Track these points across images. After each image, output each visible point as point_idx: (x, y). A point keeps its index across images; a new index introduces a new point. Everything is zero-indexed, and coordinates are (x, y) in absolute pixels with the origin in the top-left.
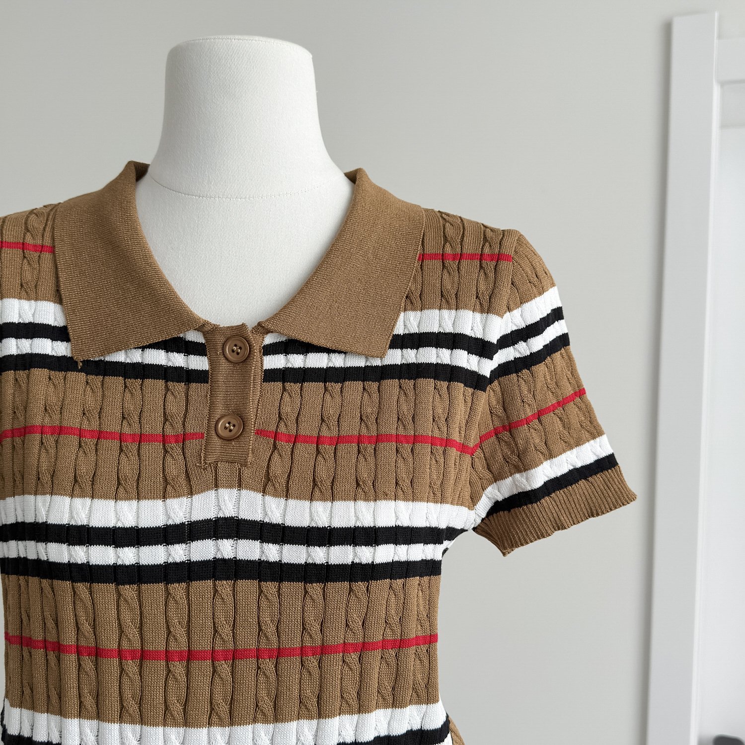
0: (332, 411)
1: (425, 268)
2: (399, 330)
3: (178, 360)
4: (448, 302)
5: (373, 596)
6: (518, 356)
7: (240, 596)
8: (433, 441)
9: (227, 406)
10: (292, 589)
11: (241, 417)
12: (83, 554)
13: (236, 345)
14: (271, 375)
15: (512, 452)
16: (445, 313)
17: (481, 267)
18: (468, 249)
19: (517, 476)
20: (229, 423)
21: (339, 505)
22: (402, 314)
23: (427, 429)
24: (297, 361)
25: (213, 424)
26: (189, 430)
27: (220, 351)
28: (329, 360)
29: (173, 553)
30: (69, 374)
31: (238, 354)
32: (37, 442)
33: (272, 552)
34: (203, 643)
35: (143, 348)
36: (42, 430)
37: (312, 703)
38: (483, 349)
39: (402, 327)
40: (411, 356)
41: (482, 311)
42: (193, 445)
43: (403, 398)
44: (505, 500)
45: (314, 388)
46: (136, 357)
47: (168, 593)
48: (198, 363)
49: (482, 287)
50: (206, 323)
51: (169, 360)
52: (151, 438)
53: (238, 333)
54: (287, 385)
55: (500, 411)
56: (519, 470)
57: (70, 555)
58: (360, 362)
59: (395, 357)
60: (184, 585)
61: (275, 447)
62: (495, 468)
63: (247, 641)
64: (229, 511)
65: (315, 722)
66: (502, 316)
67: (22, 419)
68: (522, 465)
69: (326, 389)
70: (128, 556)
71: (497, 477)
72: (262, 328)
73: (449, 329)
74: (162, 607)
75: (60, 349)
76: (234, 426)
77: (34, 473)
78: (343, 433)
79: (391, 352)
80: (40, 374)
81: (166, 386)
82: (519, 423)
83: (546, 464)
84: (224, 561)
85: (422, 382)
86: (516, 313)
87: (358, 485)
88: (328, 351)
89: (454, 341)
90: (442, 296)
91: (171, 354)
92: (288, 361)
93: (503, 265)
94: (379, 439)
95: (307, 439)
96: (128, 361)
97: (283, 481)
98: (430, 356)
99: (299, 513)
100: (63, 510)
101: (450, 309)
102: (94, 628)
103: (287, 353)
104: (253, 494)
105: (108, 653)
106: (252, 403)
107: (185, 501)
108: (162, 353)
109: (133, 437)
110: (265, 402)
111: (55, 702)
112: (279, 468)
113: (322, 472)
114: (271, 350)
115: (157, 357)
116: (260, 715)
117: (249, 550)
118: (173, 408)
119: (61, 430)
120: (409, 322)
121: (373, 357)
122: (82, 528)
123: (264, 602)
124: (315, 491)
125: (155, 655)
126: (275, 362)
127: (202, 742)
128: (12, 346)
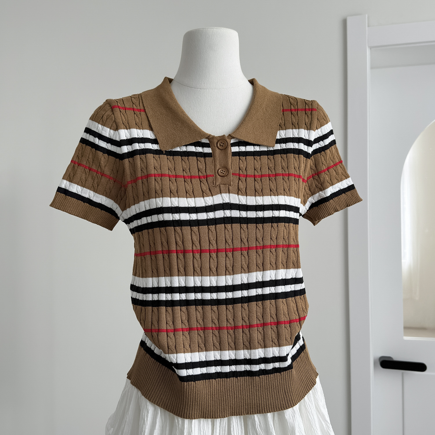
0: (258, 166)
1: (285, 114)
2: (278, 137)
3: (200, 149)
4: (295, 126)
5: (279, 228)
6: (320, 146)
7: (234, 229)
8: (295, 176)
9: (220, 165)
10: (252, 226)
11: (226, 168)
12: (178, 216)
13: (222, 143)
14: (235, 154)
15: (319, 183)
16: (294, 130)
17: (306, 113)
18: (300, 107)
19: (321, 192)
20: (222, 171)
21: (265, 197)
22: (278, 131)
23: (293, 171)
24: (243, 149)
25: (216, 171)
26: (208, 173)
27: (216, 145)
28: (254, 148)
29: (209, 215)
30: (161, 156)
31: (223, 146)
32: (154, 180)
33: (244, 214)
34: (222, 246)
35: (186, 146)
36: (155, 175)
37: (261, 266)
38: (309, 143)
39: (279, 136)
40: (284, 146)
41: (307, 130)
42: (210, 179)
43: (283, 161)
44: (316, 202)
45: (250, 158)
46: (184, 149)
47: (209, 229)
48: (208, 150)
49: (307, 121)
50: (210, 135)
51: (196, 149)
52: (195, 177)
53: (222, 138)
54: (241, 157)
55: (314, 168)
56: (321, 190)
57: (173, 217)
58: (265, 149)
59: (278, 147)
60: (214, 226)
61: (239, 179)
62: (312, 190)
63: (237, 244)
64: (227, 201)
65: (262, 272)
66: (315, 131)
67: (145, 172)
68: (322, 188)
69: (254, 159)
70: (194, 217)
71: (313, 194)
72: (231, 136)
73: (297, 136)
74: (207, 234)
75: (155, 147)
76: (224, 172)
77: (154, 190)
78: (263, 174)
79: (276, 145)
80: (150, 156)
81: (197, 159)
82: (321, 172)
83: (331, 187)
84: (227, 217)
85: (289, 155)
86: (319, 130)
87: (271, 191)
88: (254, 145)
89: (299, 140)
90: (292, 124)
91: (197, 148)
92: (240, 149)
93: (314, 112)
94: (276, 175)
95: (250, 176)
96: (181, 150)
97: (244, 190)
98: (291, 145)
99: (251, 201)
100: (168, 202)
101: (296, 129)
102: (183, 243)
103: (239, 146)
104: (234, 195)
105: (188, 251)
106: (230, 163)
107: (211, 197)
108: (194, 147)
109: (188, 176)
110: (233, 164)
111: (168, 271)
112: (242, 186)
113: (258, 187)
114: (233, 145)
115: (192, 149)
116: (243, 270)
117: (236, 214)
118: (201, 167)
119: (162, 175)
120: (282, 134)
121: (270, 147)
122: (177, 207)
123: (242, 231)
124: (256, 193)
125: (205, 251)
126: (235, 149)
127: (223, 281)
128: (137, 146)
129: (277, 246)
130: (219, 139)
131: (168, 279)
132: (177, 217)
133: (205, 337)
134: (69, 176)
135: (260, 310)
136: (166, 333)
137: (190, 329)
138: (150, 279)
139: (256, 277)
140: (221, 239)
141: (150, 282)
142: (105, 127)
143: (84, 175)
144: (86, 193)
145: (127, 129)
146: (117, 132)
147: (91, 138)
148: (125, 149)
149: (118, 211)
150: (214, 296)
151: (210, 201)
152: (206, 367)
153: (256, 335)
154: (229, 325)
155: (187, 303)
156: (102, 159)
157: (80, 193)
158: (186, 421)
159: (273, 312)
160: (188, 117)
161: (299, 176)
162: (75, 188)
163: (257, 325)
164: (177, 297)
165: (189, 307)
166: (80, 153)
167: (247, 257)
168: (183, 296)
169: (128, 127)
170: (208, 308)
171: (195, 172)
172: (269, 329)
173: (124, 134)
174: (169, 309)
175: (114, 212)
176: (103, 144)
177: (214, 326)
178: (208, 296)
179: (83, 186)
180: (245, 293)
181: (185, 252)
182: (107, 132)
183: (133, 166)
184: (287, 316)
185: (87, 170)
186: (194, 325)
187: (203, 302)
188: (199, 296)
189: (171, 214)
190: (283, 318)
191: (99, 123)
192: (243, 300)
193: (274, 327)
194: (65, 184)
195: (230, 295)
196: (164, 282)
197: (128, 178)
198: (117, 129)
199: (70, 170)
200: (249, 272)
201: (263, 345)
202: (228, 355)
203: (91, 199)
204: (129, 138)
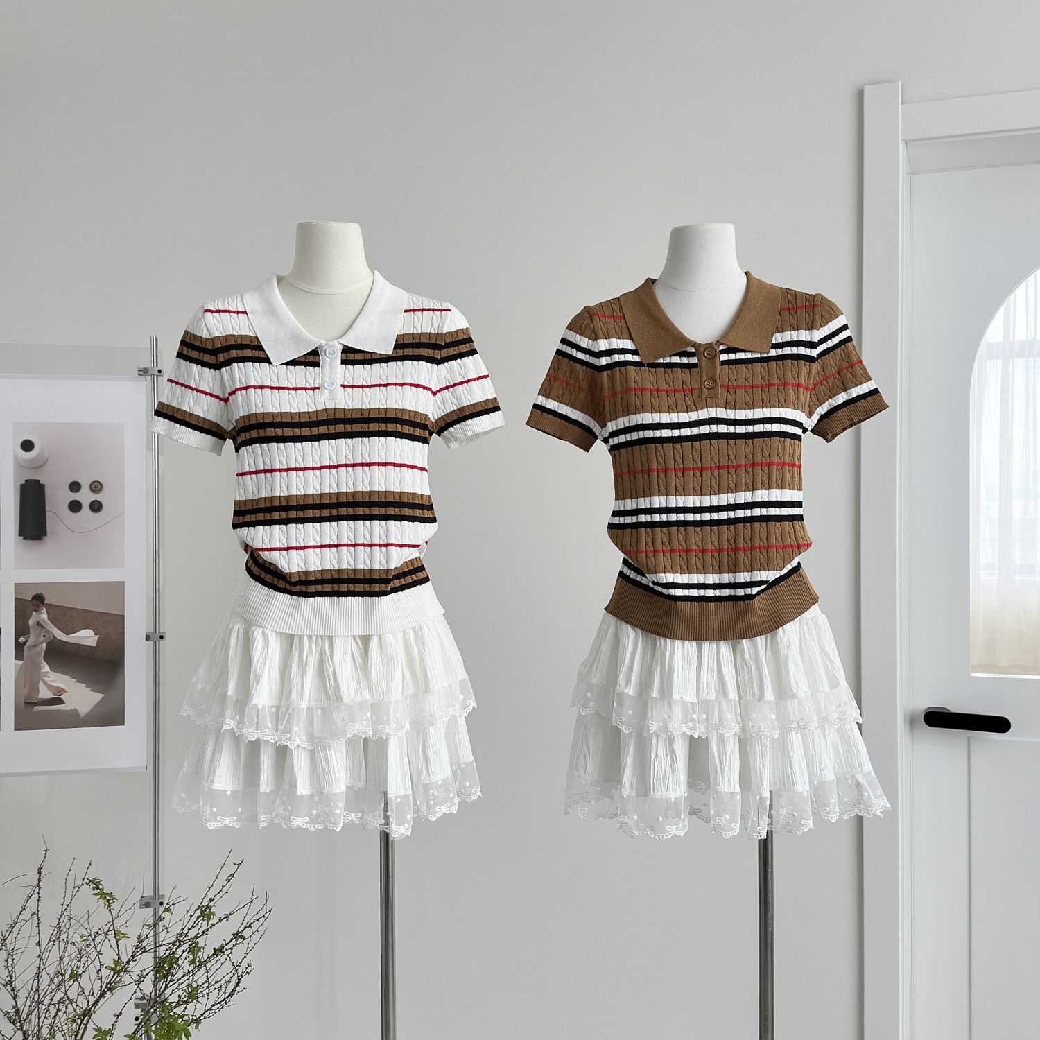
0: (749, 375)
1: (782, 314)
2: (774, 341)
3: (685, 360)
4: (793, 328)
5: (772, 444)
6: (828, 346)
7: (720, 446)
8: (793, 385)
9: (707, 376)
10: (741, 442)
11: (713, 379)
13: (708, 351)
14: (724, 363)
15: (828, 389)
16: (793, 332)
17: (806, 311)
19: (830, 400)
20: (709, 383)
21: (756, 411)
22: (775, 335)
23: (790, 380)
24: (732, 356)
25: (702, 383)
26: (693, 386)
27: (702, 354)
28: (745, 355)
29: (693, 431)
30: (642, 368)
31: (710, 354)
32: (634, 395)
33: (732, 429)
34: (707, 463)
35: (670, 356)
36: (635, 390)
38: (812, 345)
40: (780, 352)
41: (809, 330)
42: (695, 393)
43: (778, 369)
44: (825, 413)
45: (740, 367)
46: (668, 360)
47: (692, 446)
48: (694, 360)
49: (808, 320)
50: (696, 343)
51: (681, 360)
52: (678, 390)
53: (710, 346)
54: (730, 366)
55: (822, 372)
56: (831, 397)
57: (654, 434)
58: (758, 356)
59: (773, 353)
60: (698, 442)
61: (728, 391)
62: (820, 398)
63: (724, 462)
64: (713, 415)
65: (752, 492)
66: (818, 331)
67: (625, 386)
68: (832, 395)
69: (745, 367)
70: (676, 433)
71: (821, 403)
72: (719, 343)
73: (795, 339)
74: (691, 451)
75: (636, 358)
76: (711, 383)
77: (634, 406)
78: (755, 384)
79: (771, 350)
80: (631, 368)
81: (682, 371)
82: (830, 376)
83: (844, 394)
84: (713, 433)
85: (785, 361)
86: (826, 328)
87: (763, 403)
88: (745, 351)
89: (798, 344)
90: (790, 325)
91: (682, 358)
92: (729, 356)
93: (817, 308)
94: (770, 385)
95: (740, 387)
96: (665, 362)
97: (733, 403)
98: (788, 350)
99: (740, 415)
100: (649, 418)
101: (795, 331)
102: (664, 461)
103: (728, 353)
104: (722, 409)
105: (670, 470)
106: (718, 375)
107: (696, 412)
108: (678, 357)
109: (671, 390)
110: (723, 374)
111: (647, 492)
112: (731, 399)
113: (748, 399)
114: (722, 352)
115: (677, 360)
116: (730, 490)
117: (723, 429)
118: (685, 379)
119: (643, 389)
120: (778, 338)
121: (764, 353)
122: (658, 423)
123: (730, 448)
124: (746, 406)
125: (689, 469)
126: (724, 357)
127: (707, 501)
128: (617, 358)
129: (770, 464)
130: (706, 346)
131: (647, 499)
132: (658, 433)
133: (687, 560)
134: (545, 391)
135: (748, 533)
136: (645, 554)
137: (672, 551)
138: (629, 501)
139: (744, 497)
140: (707, 456)
141: (629, 504)
142: (583, 338)
143: (561, 389)
144: (563, 410)
145: (606, 339)
146: (595, 342)
147: (568, 350)
148: (604, 361)
149: (596, 428)
150: (698, 517)
151: (694, 416)
152: (689, 589)
153: (743, 559)
154: (713, 548)
155: (668, 524)
156: (581, 371)
157: (557, 410)
158: (669, 641)
159: (764, 535)
160: (672, 324)
161: (799, 385)
162: (552, 405)
163: (744, 549)
164: (657, 518)
165: (670, 528)
166: (556, 365)
167: (734, 476)
168: (664, 517)
169: (608, 337)
170: (691, 529)
171: (679, 386)
172: (757, 553)
173: (603, 345)
174: (649, 530)
175: (592, 430)
176: (580, 356)
177: (697, 548)
178: (690, 517)
179: (560, 402)
180: (732, 514)
181: (666, 471)
182: (585, 342)
183: (612, 380)
184: (780, 541)
185: (564, 384)
186: (676, 547)
187: (686, 524)
188: (681, 517)
189: (651, 431)
190: (774, 542)
191: (577, 333)
192: (729, 522)
193: (764, 552)
194: (541, 400)
195: (715, 516)
196: (643, 503)
197: (606, 392)
198: (595, 339)
199: (546, 385)
200: (736, 492)
201: (750, 569)
202: (711, 579)
203: (569, 415)
204: (608, 349)
